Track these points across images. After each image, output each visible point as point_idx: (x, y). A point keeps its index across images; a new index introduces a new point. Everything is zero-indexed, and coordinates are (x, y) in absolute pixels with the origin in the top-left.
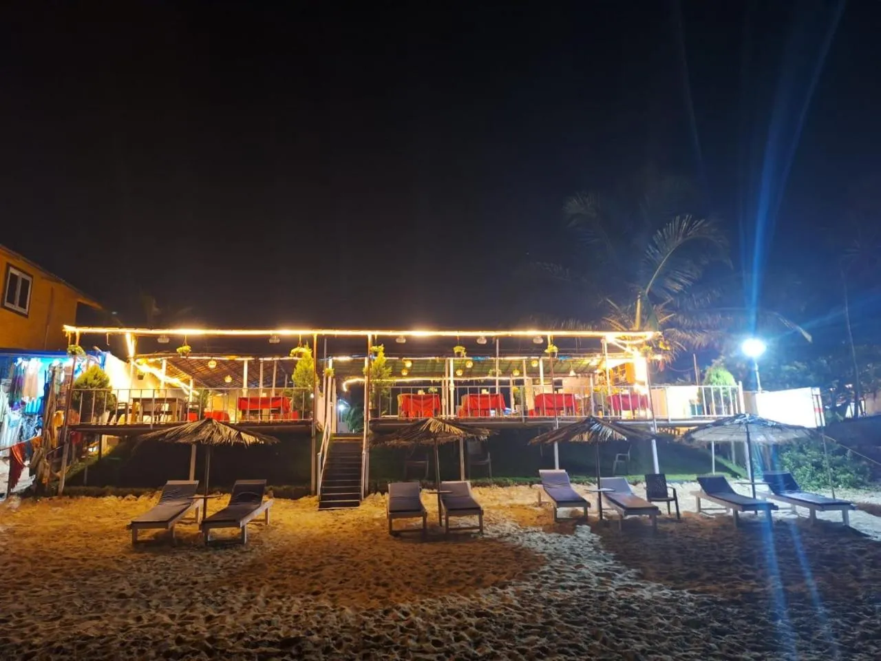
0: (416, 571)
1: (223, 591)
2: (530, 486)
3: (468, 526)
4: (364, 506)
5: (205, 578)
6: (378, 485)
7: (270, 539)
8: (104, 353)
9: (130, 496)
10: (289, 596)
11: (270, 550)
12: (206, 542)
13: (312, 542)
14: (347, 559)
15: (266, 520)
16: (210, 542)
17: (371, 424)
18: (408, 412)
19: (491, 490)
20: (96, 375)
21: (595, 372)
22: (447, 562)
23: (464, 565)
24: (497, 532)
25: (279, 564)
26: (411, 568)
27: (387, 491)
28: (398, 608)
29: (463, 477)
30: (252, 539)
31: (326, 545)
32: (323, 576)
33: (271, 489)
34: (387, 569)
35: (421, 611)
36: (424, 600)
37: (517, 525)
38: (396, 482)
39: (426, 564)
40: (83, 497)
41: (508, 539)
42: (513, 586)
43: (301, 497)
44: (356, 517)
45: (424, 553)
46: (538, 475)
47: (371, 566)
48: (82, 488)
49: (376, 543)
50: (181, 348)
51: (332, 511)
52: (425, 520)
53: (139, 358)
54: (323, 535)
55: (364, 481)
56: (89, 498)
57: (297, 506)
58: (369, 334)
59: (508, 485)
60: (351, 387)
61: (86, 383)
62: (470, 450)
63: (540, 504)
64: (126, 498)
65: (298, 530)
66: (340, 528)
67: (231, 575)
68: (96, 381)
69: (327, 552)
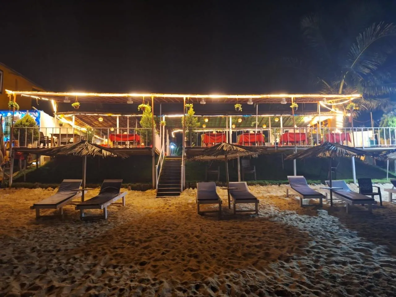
0: (218, 244)
1: (75, 259)
2: (279, 185)
3: (247, 210)
4: (183, 195)
5: (67, 247)
6: (191, 184)
7: (123, 216)
8: (39, 111)
9: (50, 188)
10: (122, 266)
11: (120, 224)
12: (81, 218)
13: (149, 218)
14: (170, 232)
15: (123, 204)
16: (84, 217)
17: (186, 150)
18: (207, 144)
19: (256, 187)
20: (28, 119)
21: (308, 125)
22: (240, 236)
23: (252, 239)
24: (267, 213)
25: (123, 236)
26: (214, 241)
27: (196, 187)
28: (207, 283)
29: (239, 179)
30: (111, 216)
31: (156, 221)
32: (151, 247)
33: (130, 185)
34: (198, 242)
35: (227, 287)
36: (228, 274)
37: (278, 208)
38: (201, 182)
39: (225, 238)
40: (23, 188)
41: (276, 219)
42: (295, 259)
43: (147, 190)
44: (178, 202)
45: (222, 228)
46: (287, 179)
47: (186, 239)
48: (22, 183)
49: (189, 220)
50: (74, 104)
51: (164, 198)
52: (220, 206)
53: (59, 114)
54: (156, 213)
55: (183, 182)
56: (26, 189)
57: (144, 195)
58: (184, 96)
59: (266, 185)
60: (176, 134)
61: (21, 124)
62: (243, 165)
63: (288, 196)
64: (47, 189)
65: (141, 210)
66: (168, 209)
67: (87, 244)
68: (27, 123)
69: (157, 226)
